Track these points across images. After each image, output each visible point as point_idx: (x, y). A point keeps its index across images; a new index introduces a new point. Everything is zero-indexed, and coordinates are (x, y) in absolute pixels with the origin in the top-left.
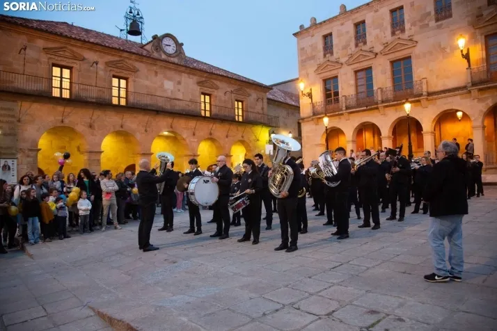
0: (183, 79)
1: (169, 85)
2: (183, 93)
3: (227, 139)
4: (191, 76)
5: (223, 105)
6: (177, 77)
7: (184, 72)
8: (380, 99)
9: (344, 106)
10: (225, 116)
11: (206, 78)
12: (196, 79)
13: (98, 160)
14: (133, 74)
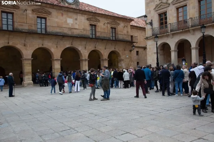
0: (79, 17)
1: (70, 21)
2: (79, 25)
3: (105, 50)
4: (83, 15)
5: (103, 31)
6: (75, 16)
7: (79, 13)
8: (190, 25)
9: (169, 30)
10: (104, 37)
11: (92, 15)
12: (86, 17)
13: (30, 63)
14: (49, 15)
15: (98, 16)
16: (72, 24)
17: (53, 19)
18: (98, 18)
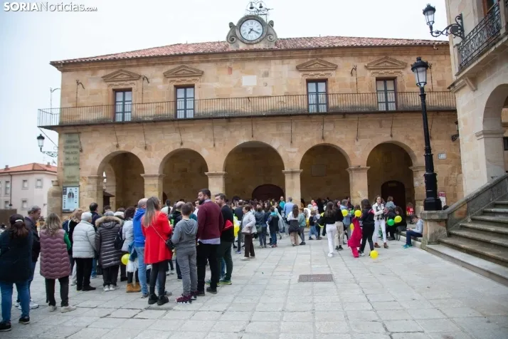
0: (273, 67)
2: (273, 86)
3: (357, 144)
4: (287, 60)
6: (262, 67)
7: (275, 59)
11: (313, 57)
12: (294, 63)
13: (155, 185)
14: (198, 78)
15: (331, 56)
16: (254, 89)
17: (209, 84)
18: (330, 60)
